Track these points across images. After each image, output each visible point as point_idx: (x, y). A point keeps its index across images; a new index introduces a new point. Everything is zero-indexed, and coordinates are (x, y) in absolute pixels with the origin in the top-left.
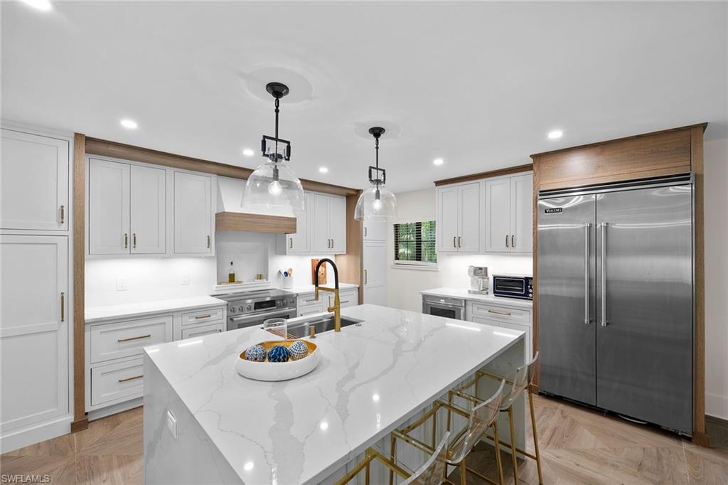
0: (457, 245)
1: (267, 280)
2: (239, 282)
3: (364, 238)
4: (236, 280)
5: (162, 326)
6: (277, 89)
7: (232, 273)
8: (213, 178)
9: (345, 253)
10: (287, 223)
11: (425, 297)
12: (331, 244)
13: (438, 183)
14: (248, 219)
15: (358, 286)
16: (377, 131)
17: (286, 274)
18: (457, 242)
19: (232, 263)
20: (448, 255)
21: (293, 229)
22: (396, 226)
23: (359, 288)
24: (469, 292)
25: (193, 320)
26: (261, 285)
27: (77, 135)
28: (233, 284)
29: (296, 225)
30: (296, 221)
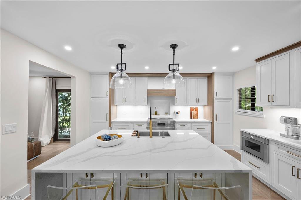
0: (270, 100)
1: (169, 115)
2: (159, 115)
3: (215, 97)
4: (157, 114)
5: (128, 126)
6: (121, 46)
7: (156, 111)
8: (147, 78)
9: (207, 105)
10: (171, 92)
11: (243, 133)
12: (198, 100)
13: (258, 60)
14: (156, 92)
15: (211, 121)
16: (173, 46)
17: (177, 113)
18: (271, 99)
19: (156, 108)
20: (271, 108)
21: (175, 94)
22: (240, 90)
23: (212, 123)
24: (281, 135)
25: (137, 126)
26: (167, 117)
27: (110, 73)
28: (156, 115)
29: (176, 93)
30: (176, 91)
